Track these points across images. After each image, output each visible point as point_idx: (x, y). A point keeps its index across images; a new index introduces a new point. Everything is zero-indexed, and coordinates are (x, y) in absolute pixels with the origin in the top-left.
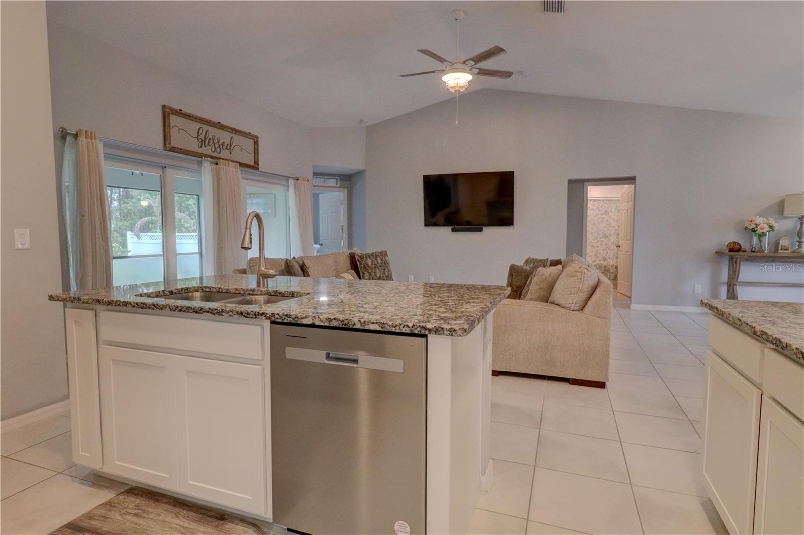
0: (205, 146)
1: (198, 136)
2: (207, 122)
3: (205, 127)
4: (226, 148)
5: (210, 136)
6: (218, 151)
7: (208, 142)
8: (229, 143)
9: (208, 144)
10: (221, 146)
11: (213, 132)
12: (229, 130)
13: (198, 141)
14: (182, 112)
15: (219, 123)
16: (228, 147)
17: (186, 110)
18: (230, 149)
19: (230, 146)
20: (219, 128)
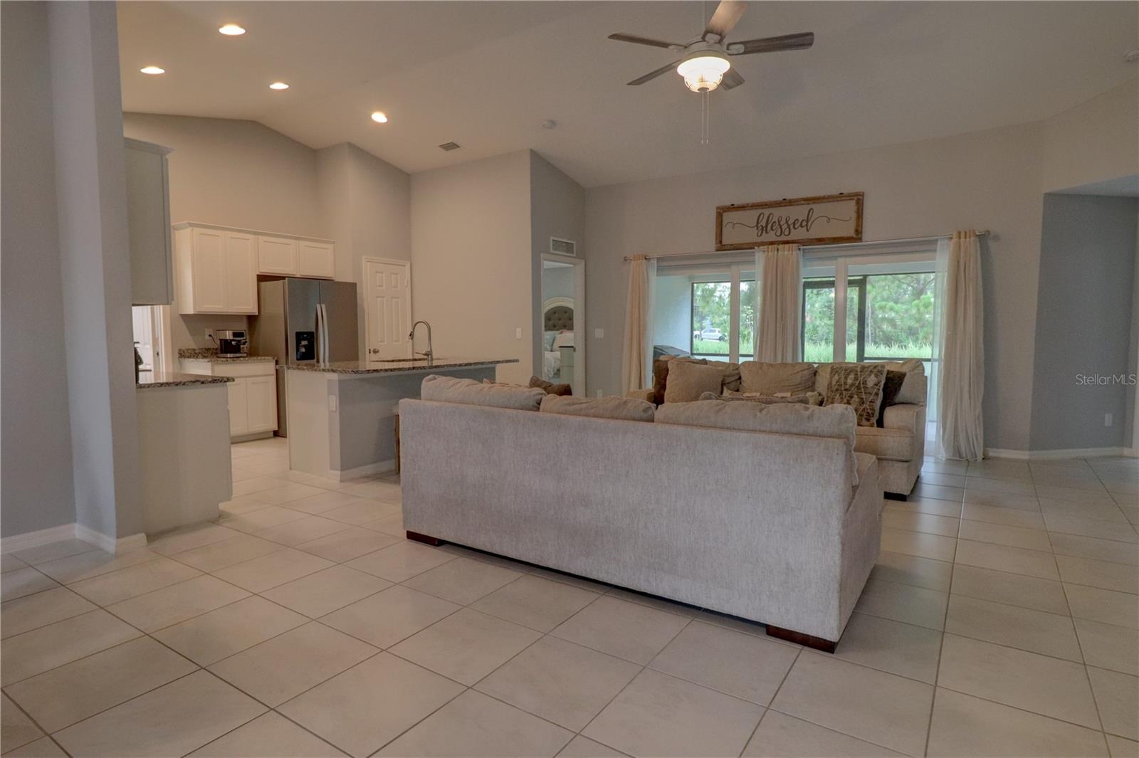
0: (767, 232)
1: (758, 223)
2: (766, 205)
3: (767, 212)
4: (801, 226)
5: (775, 219)
6: (787, 233)
7: (772, 227)
8: (806, 219)
9: (772, 229)
10: (792, 227)
11: (777, 213)
12: (803, 202)
13: (758, 229)
14: (735, 206)
15: (785, 199)
16: (804, 223)
17: (737, 202)
18: (807, 225)
19: (807, 221)
20: (785, 206)
